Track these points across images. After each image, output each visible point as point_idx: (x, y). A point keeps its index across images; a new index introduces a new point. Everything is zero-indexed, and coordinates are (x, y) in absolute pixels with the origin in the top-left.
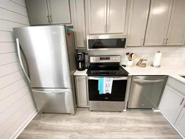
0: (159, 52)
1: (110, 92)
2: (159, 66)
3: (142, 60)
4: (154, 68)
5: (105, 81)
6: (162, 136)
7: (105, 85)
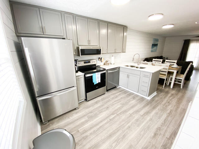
0: (113, 56)
1: (100, 82)
2: (114, 64)
3: (107, 61)
4: (112, 65)
5: (97, 75)
6: (125, 95)
7: (97, 78)
